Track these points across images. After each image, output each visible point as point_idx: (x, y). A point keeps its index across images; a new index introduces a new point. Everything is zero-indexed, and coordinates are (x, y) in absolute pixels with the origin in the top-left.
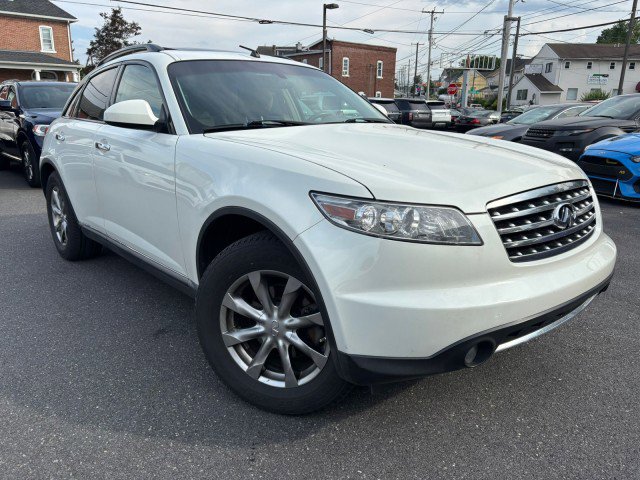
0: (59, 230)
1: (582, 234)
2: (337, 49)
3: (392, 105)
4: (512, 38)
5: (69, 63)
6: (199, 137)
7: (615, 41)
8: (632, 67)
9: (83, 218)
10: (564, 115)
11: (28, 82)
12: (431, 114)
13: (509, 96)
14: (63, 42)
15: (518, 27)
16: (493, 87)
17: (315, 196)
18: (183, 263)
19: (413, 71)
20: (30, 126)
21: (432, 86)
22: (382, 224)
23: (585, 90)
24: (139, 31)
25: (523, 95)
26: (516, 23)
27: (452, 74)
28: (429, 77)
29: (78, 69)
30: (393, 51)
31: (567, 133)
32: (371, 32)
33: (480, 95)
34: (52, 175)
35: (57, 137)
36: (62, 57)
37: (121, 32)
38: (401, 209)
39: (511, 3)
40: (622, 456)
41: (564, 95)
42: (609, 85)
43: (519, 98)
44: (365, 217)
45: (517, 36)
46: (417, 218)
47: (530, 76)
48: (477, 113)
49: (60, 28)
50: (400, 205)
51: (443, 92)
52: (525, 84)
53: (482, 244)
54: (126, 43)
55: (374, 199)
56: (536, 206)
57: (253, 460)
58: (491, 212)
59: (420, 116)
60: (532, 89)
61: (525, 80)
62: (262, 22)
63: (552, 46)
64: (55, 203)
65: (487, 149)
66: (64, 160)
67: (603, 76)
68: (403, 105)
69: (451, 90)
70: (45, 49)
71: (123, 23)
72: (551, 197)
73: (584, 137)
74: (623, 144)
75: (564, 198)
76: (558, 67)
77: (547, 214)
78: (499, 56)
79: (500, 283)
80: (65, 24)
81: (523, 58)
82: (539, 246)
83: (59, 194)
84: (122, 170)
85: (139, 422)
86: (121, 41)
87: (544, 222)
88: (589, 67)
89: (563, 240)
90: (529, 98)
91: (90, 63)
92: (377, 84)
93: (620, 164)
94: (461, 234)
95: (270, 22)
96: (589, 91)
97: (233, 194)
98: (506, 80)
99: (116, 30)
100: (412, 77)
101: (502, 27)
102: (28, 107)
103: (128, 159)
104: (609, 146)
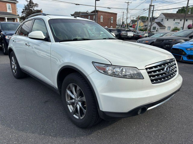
0: (14, 69)
1: (173, 75)
2: (99, 13)
3: (116, 31)
4: (152, 11)
5: (16, 15)
6: (58, 43)
7: (182, 13)
8: (187, 21)
9: (21, 66)
10: (167, 35)
11: (3, 22)
12: (127, 34)
13: (150, 28)
14: (14, 9)
15: (154, 8)
16: (146, 26)
17: (94, 63)
18: (53, 81)
19: (122, 21)
20: (4, 36)
21: (127, 25)
22: (114, 72)
23: (173, 27)
24: (38, 6)
25: (154, 28)
26: (153, 7)
27: (133, 21)
28: (127, 22)
29: (19, 17)
30: (116, 14)
31: (167, 41)
32: (110, 8)
33: (142, 28)
34: (12, 52)
35: (13, 41)
36: (14, 13)
37: (33, 6)
38: (120, 68)
39: (151, 1)
40: (183, 140)
41: (166, 28)
42: (180, 26)
43: (153, 29)
44: (109, 70)
45: (153, 11)
46: (124, 71)
47: (156, 23)
48: (141, 33)
49: (13, 5)
50: (120, 67)
51: (131, 27)
52: (155, 25)
53: (144, 79)
54: (34, 10)
55: (112, 65)
56: (160, 67)
57: (75, 142)
58: (146, 69)
59: (124, 34)
60: (157, 27)
61: (155, 24)
62: (76, 4)
63: (163, 14)
64: (13, 61)
65: (143, 48)
66: (15, 48)
67: (178, 23)
68: (119, 31)
69: (133, 26)
70: (8, 11)
71: (33, 3)
72: (164, 64)
73: (172, 42)
74: (184, 45)
75: (168, 64)
76: (165, 20)
77: (163, 69)
78: (148, 16)
79: (149, 90)
80: (15, 3)
81: (155, 17)
82: (160, 79)
83: (14, 58)
84: (34, 51)
85: (40, 130)
86: (32, 9)
87: (162, 72)
88: (174, 20)
89: (167, 77)
90: (156, 29)
91: (22, 16)
92: (111, 24)
93: (183, 51)
94: (137, 75)
95: (79, 5)
96: (174, 28)
97: (68, 62)
98: (150, 24)
99: (31, 5)
100: (122, 22)
101: (149, 8)
102: (3, 30)
103: (35, 48)
104: (180, 45)
